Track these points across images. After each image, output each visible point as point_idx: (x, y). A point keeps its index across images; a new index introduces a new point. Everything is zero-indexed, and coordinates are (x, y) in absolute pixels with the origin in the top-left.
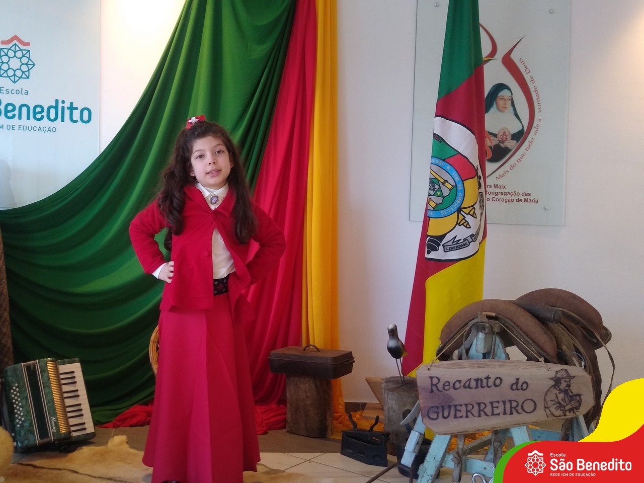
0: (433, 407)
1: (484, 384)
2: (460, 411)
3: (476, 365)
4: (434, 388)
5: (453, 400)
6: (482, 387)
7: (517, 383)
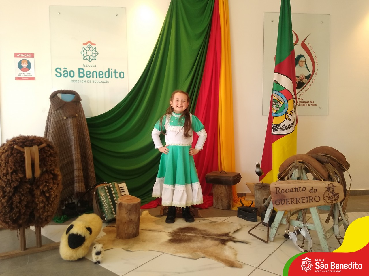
0: (277, 200)
1: (299, 190)
2: (289, 201)
3: (295, 182)
4: (278, 192)
5: (286, 197)
6: (298, 191)
7: (312, 189)
